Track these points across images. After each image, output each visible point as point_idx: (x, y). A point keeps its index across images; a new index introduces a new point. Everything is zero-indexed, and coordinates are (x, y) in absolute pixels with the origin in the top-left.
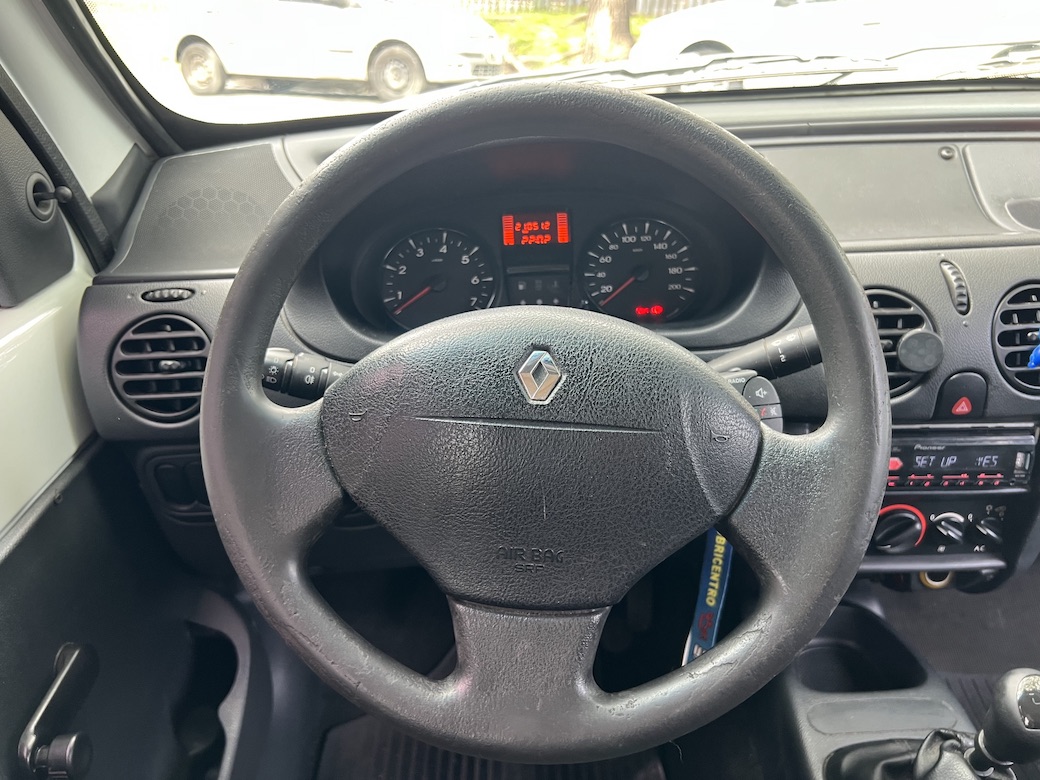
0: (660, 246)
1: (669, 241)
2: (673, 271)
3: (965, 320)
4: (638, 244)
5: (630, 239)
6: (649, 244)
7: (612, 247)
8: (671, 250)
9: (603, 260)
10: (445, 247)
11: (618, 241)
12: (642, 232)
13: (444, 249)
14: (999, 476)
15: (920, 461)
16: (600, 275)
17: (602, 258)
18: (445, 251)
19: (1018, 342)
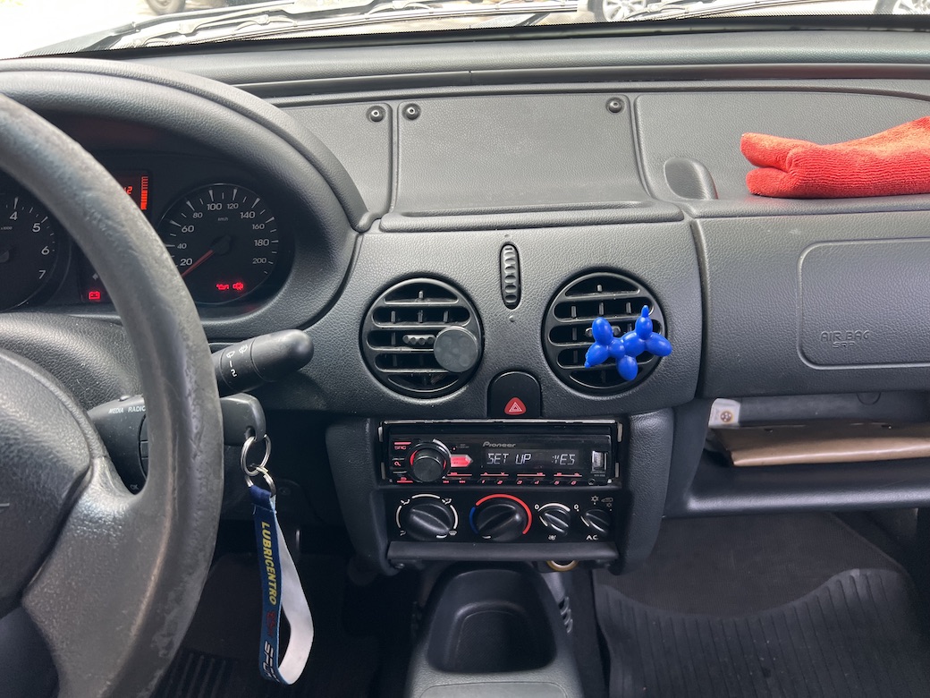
0: (248, 215)
1: (257, 209)
2: (260, 243)
3: (511, 314)
4: (224, 212)
5: (216, 207)
6: (236, 213)
7: (196, 215)
8: (257, 220)
9: (185, 229)
10: (16, 213)
11: (201, 208)
12: (229, 200)
13: (14, 216)
14: (577, 475)
15: (493, 458)
16: (181, 246)
17: (185, 228)
18: (15, 218)
19: (574, 338)
